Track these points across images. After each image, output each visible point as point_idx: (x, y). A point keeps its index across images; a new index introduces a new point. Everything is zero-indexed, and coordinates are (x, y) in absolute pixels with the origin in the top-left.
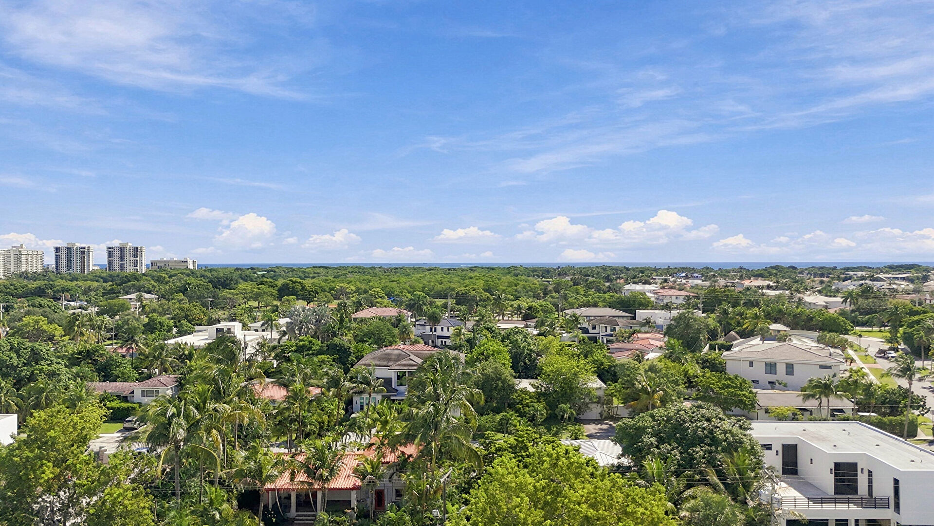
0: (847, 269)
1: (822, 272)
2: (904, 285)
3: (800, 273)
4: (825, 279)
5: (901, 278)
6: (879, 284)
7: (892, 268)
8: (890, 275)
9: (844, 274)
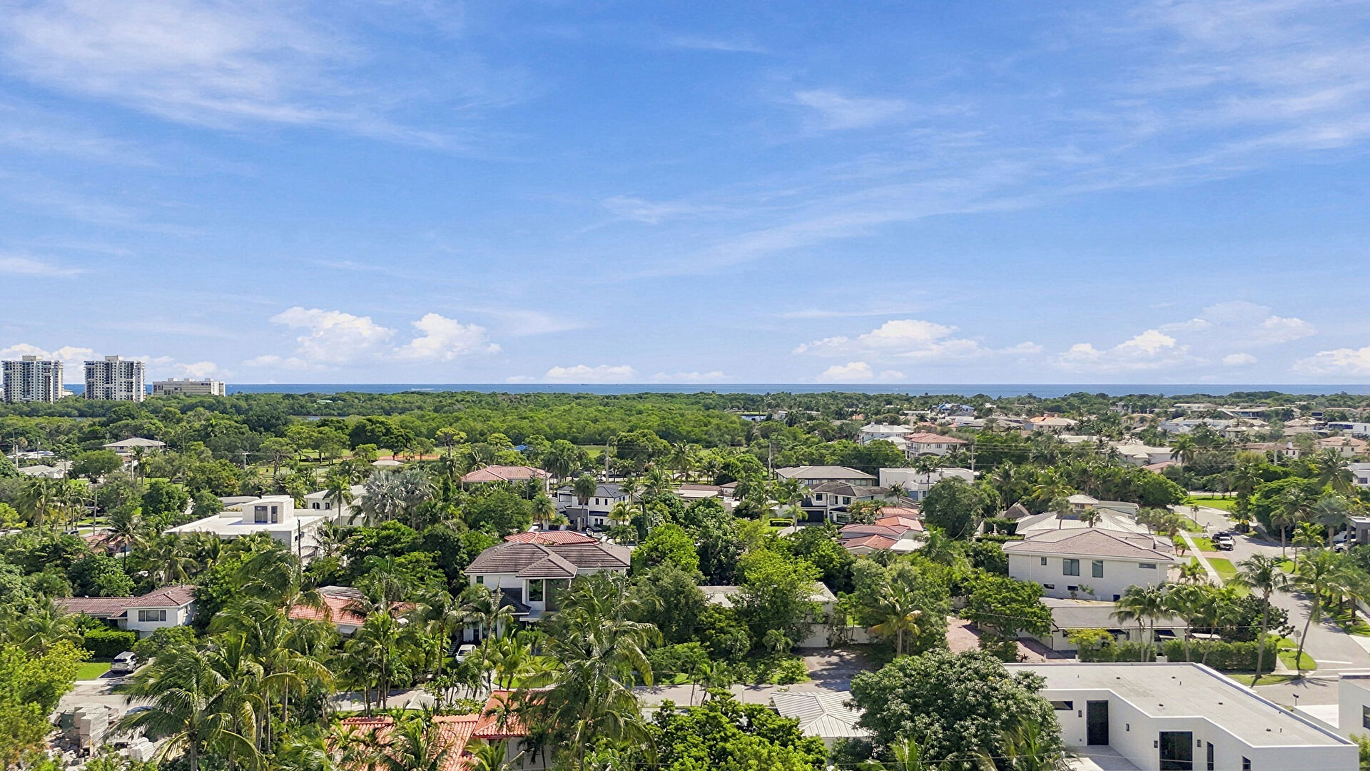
0: (1177, 399)
1: (1143, 402)
2: (1258, 426)
3: (1114, 404)
4: (1149, 416)
5: (1253, 413)
6: (1224, 422)
7: (1240, 397)
8: (1237, 409)
9: (1173, 406)
